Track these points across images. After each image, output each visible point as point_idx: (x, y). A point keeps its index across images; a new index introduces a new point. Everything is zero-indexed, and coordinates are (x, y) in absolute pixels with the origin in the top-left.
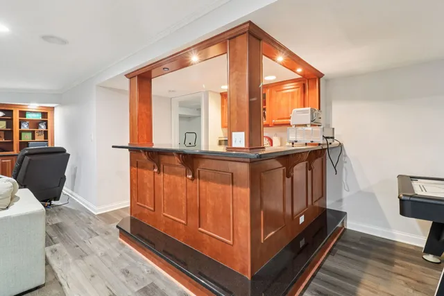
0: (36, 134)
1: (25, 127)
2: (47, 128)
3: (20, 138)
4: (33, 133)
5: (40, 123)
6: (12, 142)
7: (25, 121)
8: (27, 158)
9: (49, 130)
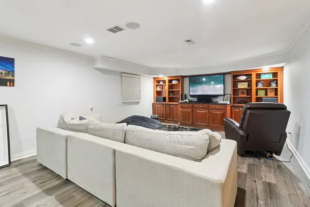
0: (269, 91)
1: (260, 86)
2: (277, 86)
3: (257, 94)
4: (266, 90)
5: (271, 82)
6: (251, 97)
7: (260, 81)
8: (248, 111)
9: (279, 88)
